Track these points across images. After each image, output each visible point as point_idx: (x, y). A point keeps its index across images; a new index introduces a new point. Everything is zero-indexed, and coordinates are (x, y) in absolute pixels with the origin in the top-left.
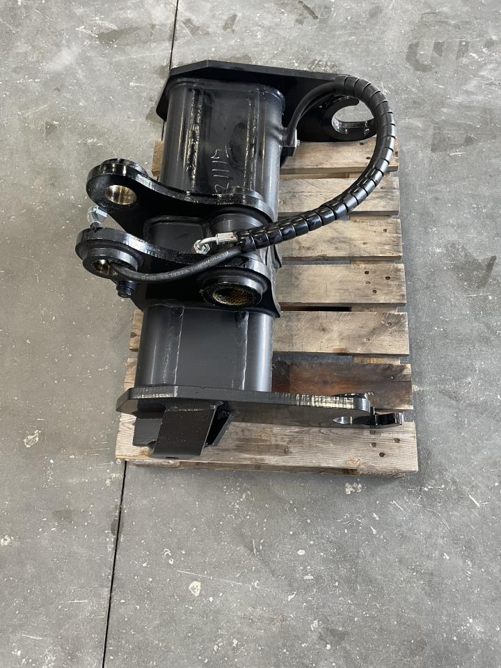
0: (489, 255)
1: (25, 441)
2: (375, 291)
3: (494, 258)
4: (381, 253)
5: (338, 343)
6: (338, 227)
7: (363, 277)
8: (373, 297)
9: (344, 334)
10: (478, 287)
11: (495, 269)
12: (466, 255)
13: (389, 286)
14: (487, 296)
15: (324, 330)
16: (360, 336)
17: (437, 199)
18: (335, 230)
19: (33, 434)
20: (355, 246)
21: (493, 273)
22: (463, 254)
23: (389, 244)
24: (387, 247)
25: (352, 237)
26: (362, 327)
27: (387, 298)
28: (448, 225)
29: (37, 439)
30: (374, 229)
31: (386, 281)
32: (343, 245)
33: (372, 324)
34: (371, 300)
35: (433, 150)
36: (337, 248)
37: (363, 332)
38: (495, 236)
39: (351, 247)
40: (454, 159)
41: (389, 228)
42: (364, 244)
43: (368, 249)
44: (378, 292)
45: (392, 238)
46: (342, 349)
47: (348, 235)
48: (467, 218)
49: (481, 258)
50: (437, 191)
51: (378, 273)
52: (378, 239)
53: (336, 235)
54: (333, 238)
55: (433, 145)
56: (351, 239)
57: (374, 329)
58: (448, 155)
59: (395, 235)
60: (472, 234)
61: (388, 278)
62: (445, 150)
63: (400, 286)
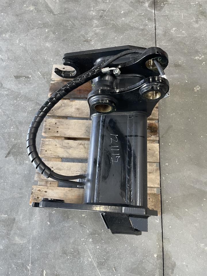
0: (7, 159)
1: (200, 88)
2: (56, 123)
3: (6, 157)
4: (50, 140)
5: (73, 104)
6: (66, 154)
7: (59, 130)
8: (57, 121)
9: (70, 107)
10: (16, 144)
11: (7, 152)
12: (17, 159)
13: (50, 126)
14: (14, 141)
15: (78, 109)
16: (65, 106)
17: (20, 189)
18: (68, 153)
19: (197, 90)
20: (60, 144)
21: (8, 150)
22: (18, 160)
23: (46, 144)
24: (47, 143)
25: (61, 149)
26: (63, 110)
27: (51, 121)
28: (20, 174)
29: (195, 88)
30: (50, 152)
31: (51, 128)
32: (65, 145)
33: (59, 111)
34: (58, 120)
35: (14, 219)
36: (68, 144)
37: (63, 108)
38: (2, 167)
39: (62, 144)
40: (6, 213)
41: (44, 152)
42: (56, 145)
43: (55, 142)
44: (54, 124)
45: (44, 147)
46: (72, 102)
47: (63, 150)
48: (11, 177)
49: (11, 157)
50: (19, 194)
51: (53, 131)
52: (50, 147)
53: (68, 150)
54: (69, 148)
55: (13, 223)
56: (61, 147)
57: (59, 109)
58: (8, 215)
59: (42, 148)
60: (11, 169)
61: (49, 129)
62: (9, 218)
63: (45, 126)
